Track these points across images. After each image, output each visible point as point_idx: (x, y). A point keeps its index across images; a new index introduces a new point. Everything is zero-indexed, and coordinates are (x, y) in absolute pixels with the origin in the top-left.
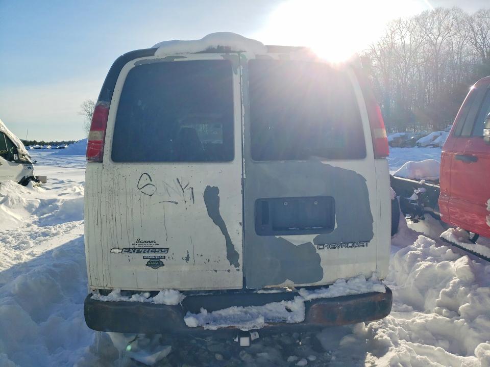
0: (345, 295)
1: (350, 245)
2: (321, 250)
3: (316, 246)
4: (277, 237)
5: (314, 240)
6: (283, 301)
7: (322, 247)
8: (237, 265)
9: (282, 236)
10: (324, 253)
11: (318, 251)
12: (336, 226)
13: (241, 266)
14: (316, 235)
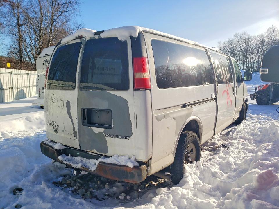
0: (113, 163)
1: (120, 137)
2: (107, 137)
3: (105, 135)
4: (89, 127)
5: (104, 131)
6: (95, 159)
7: (107, 135)
8: (77, 138)
9: (91, 127)
10: (108, 139)
11: (106, 138)
12: (113, 126)
13: (78, 138)
14: (104, 129)
